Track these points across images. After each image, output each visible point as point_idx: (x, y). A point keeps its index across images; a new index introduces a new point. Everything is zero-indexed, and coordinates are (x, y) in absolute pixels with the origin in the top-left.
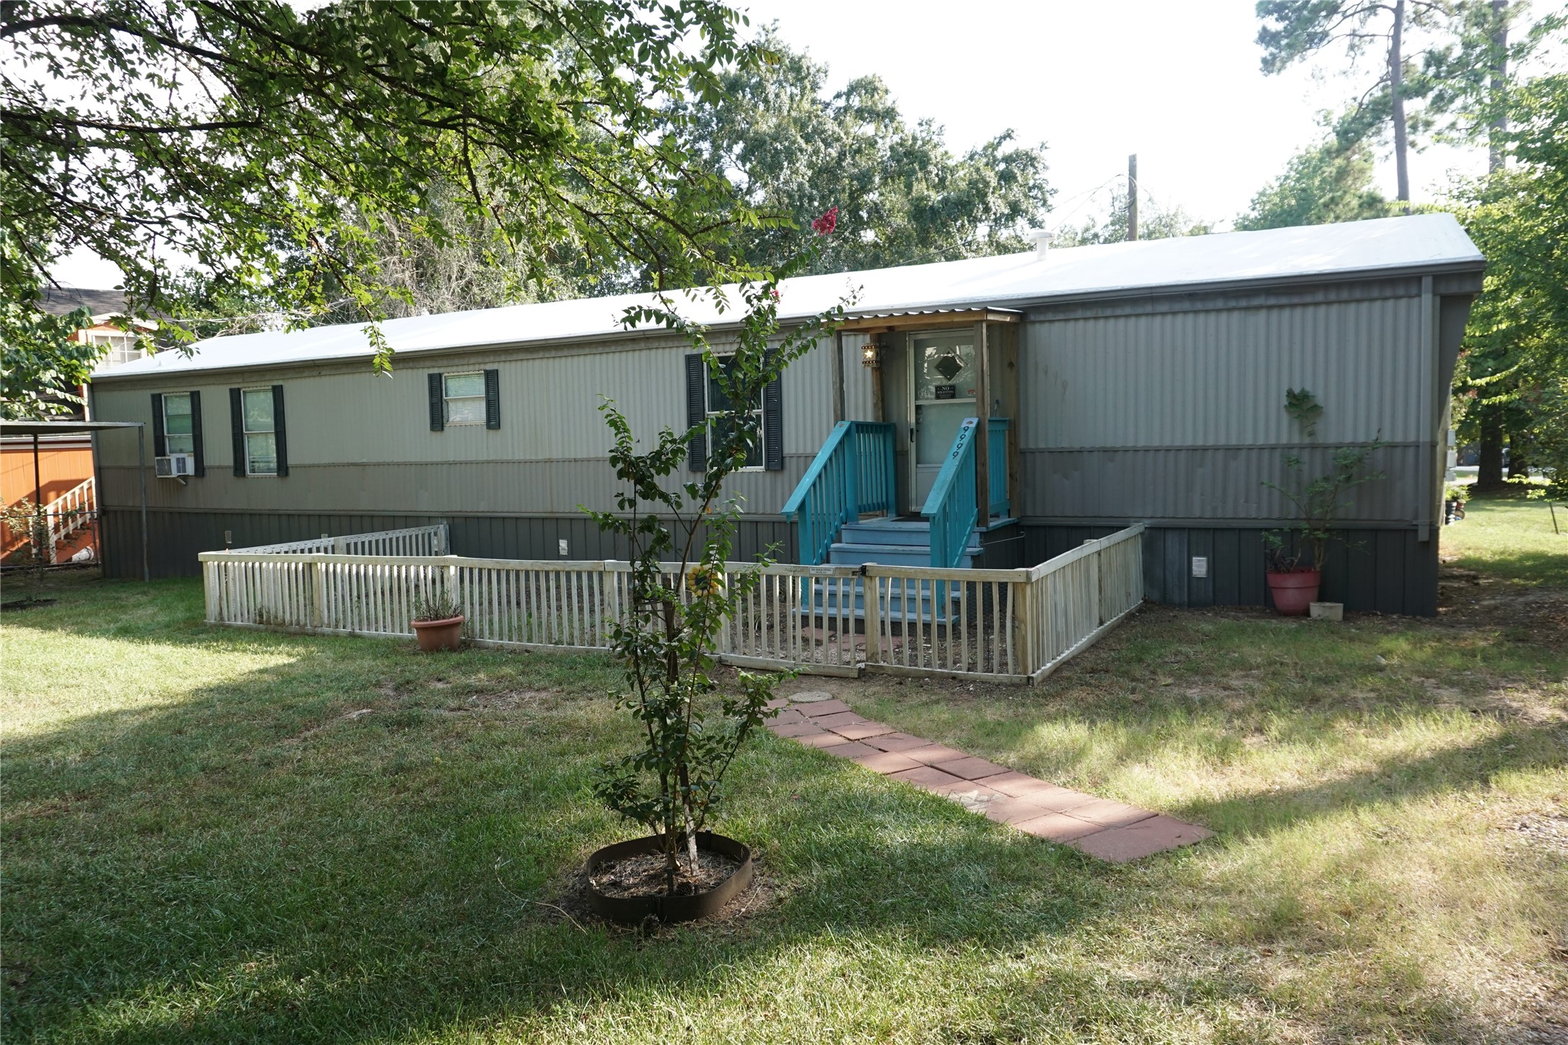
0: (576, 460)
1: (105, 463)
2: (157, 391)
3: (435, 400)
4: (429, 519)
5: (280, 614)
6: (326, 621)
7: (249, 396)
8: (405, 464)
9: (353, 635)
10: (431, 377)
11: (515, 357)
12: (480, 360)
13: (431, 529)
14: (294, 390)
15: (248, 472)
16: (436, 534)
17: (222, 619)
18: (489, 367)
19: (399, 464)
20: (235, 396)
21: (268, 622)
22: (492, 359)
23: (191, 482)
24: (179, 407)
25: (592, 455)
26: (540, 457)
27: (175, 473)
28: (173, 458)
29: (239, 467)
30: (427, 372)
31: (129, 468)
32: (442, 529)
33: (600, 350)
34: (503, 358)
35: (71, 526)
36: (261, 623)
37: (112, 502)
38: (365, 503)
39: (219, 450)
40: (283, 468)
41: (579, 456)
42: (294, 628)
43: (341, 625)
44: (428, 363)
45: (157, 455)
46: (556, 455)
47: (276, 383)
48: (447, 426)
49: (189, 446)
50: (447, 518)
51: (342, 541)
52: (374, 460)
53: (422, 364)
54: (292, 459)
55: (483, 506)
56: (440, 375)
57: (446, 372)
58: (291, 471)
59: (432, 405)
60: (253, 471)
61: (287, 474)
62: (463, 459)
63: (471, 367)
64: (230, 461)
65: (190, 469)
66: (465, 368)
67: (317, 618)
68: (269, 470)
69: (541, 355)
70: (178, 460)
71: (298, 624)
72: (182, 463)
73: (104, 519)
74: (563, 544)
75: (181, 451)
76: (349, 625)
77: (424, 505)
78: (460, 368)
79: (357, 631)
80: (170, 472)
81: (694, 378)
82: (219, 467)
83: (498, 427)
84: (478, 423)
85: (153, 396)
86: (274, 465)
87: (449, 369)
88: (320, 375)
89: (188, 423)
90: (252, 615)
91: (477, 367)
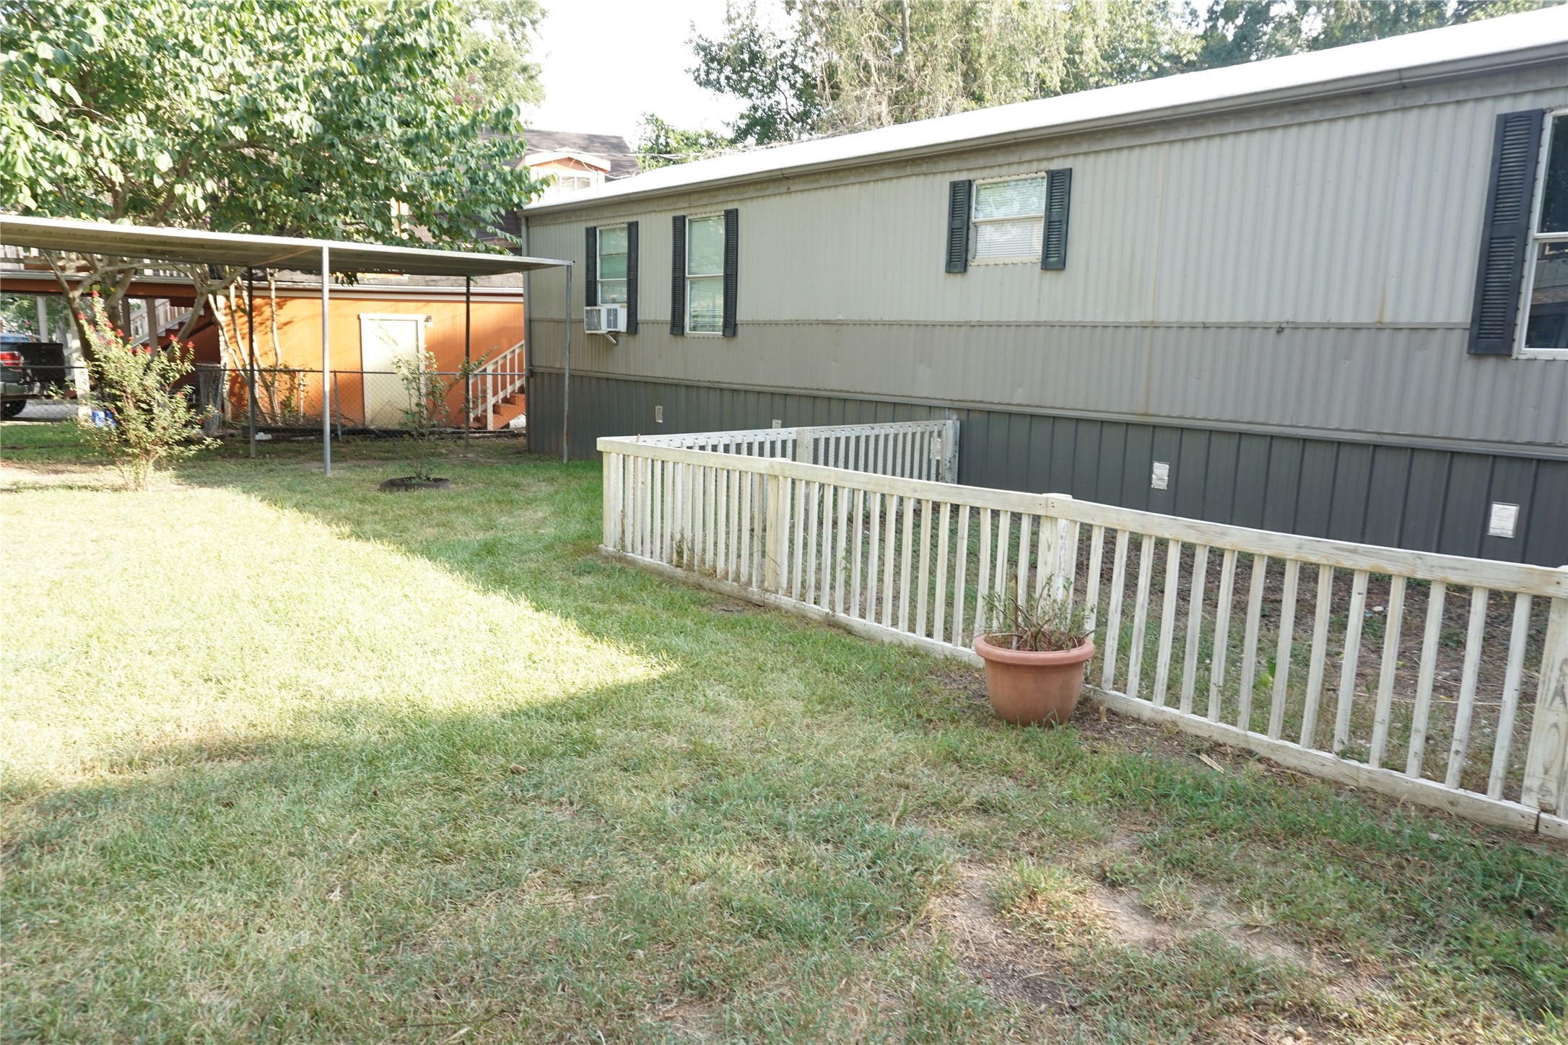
0: (1205, 327)
1: (535, 315)
2: (592, 224)
3: (957, 223)
4: (931, 410)
5: (709, 556)
6: (784, 584)
7: (695, 226)
8: (901, 324)
9: (832, 623)
10: (955, 186)
11: (1107, 144)
12: (1042, 153)
13: (934, 425)
14: (752, 214)
15: (687, 330)
16: (940, 435)
17: (623, 548)
18: (1056, 165)
19: (891, 324)
20: (679, 226)
21: (690, 568)
22: (1063, 150)
23: (622, 339)
24: (614, 243)
25: (1240, 318)
26: (1134, 319)
27: (604, 329)
28: (604, 309)
29: (677, 325)
30: (946, 181)
31: (558, 322)
32: (950, 427)
33: (1286, 119)
34: (1084, 147)
35: (509, 389)
36: (679, 565)
37: (541, 361)
38: (834, 380)
39: (655, 304)
40: (730, 325)
41: (1213, 319)
42: (729, 586)
43: (811, 594)
44: (952, 165)
45: (588, 305)
46: (1167, 314)
47: (730, 207)
48: (973, 264)
49: (622, 294)
50: (958, 410)
51: (807, 434)
52: (855, 317)
53: (941, 167)
54: (742, 314)
55: (1020, 396)
56: (970, 183)
57: (978, 178)
58: (740, 328)
59: (952, 231)
60: (694, 328)
61: (734, 334)
62: (994, 318)
63: (1024, 168)
64: (667, 316)
65: (622, 326)
66: (1014, 168)
67: (769, 576)
68: (713, 327)
69: (1158, 137)
70: (609, 311)
71: (737, 579)
72: (613, 314)
73: (532, 380)
74: (1161, 473)
75: (614, 301)
76: (825, 600)
77: (924, 387)
78: (1005, 170)
79: (840, 615)
80: (598, 327)
81: (1512, 162)
82: (654, 322)
83: (1061, 266)
84: (1026, 259)
85: (588, 230)
86: (720, 321)
87: (986, 172)
88: (789, 192)
89: (623, 266)
90: (667, 551)
91: (1035, 166)
